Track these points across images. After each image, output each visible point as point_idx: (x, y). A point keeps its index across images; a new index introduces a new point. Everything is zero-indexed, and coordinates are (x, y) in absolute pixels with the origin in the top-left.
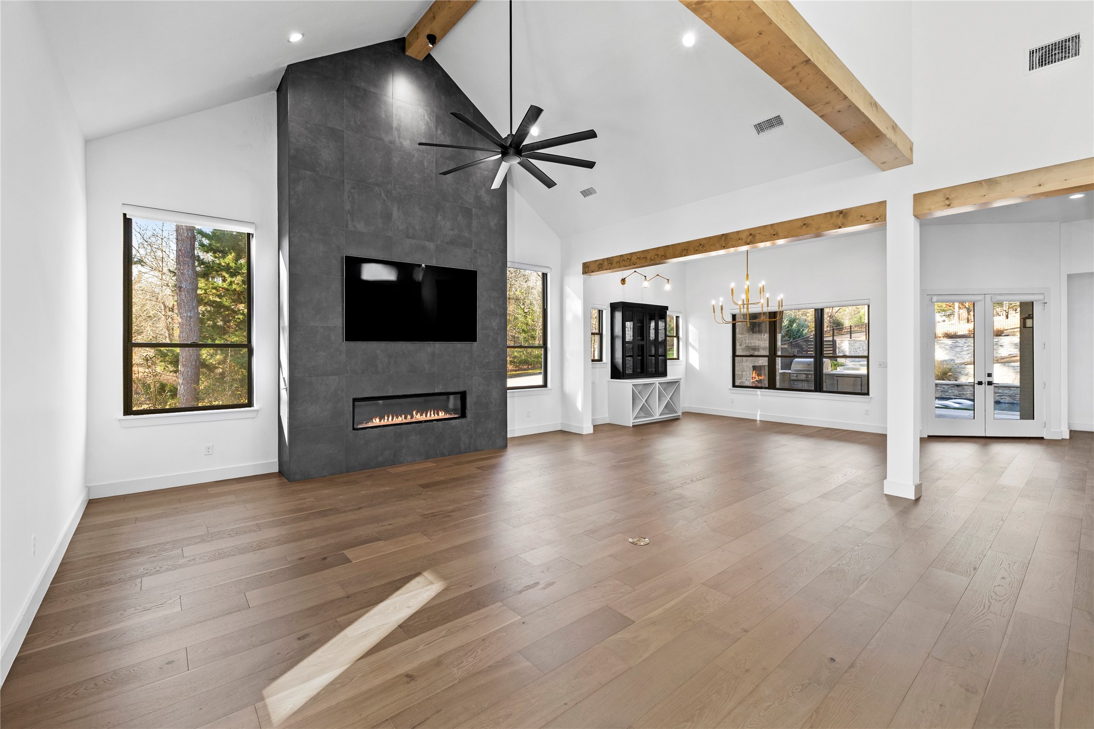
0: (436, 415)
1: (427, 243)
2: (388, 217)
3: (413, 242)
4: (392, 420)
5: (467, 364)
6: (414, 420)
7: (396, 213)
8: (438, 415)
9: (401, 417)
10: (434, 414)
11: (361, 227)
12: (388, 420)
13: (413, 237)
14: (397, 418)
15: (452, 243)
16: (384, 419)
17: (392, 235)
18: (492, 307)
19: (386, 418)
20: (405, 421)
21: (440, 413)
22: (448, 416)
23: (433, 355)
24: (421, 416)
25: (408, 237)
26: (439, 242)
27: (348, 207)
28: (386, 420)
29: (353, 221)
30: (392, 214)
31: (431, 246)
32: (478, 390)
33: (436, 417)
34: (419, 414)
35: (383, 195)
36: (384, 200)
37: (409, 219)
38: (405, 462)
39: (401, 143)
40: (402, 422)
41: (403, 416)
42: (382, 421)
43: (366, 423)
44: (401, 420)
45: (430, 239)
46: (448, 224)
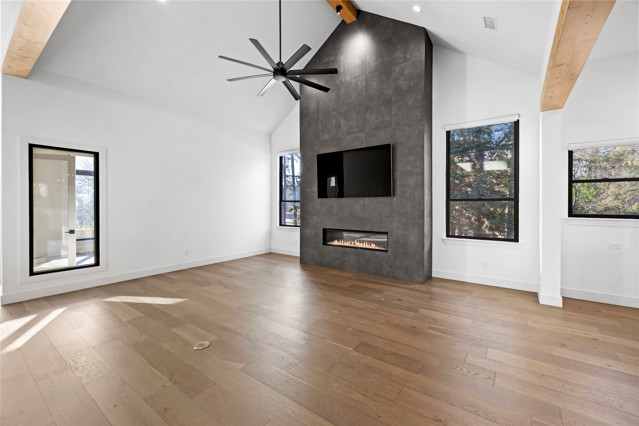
0: (369, 246)
1: (360, 134)
2: (338, 126)
3: (352, 136)
4: (344, 243)
5: (388, 213)
6: (355, 246)
7: (342, 122)
8: (371, 246)
9: (348, 242)
10: (368, 244)
11: (326, 137)
12: (341, 242)
13: (352, 133)
14: (346, 242)
15: (376, 128)
16: (340, 242)
17: (340, 136)
18: (409, 168)
19: (341, 241)
20: (350, 245)
21: (372, 245)
22: (377, 248)
23: (364, 206)
24: (360, 244)
25: (349, 134)
26: (367, 131)
27: (320, 129)
28: (340, 243)
29: (322, 135)
30: (340, 124)
31: (363, 135)
32: (397, 233)
33: (369, 247)
34: (358, 243)
35: (336, 115)
36: (337, 118)
37: (350, 123)
38: (347, 270)
39: (345, 80)
40: (349, 246)
41: (349, 242)
42: (339, 243)
43: (331, 242)
44: (348, 244)
45: (362, 131)
46: (374, 117)
